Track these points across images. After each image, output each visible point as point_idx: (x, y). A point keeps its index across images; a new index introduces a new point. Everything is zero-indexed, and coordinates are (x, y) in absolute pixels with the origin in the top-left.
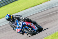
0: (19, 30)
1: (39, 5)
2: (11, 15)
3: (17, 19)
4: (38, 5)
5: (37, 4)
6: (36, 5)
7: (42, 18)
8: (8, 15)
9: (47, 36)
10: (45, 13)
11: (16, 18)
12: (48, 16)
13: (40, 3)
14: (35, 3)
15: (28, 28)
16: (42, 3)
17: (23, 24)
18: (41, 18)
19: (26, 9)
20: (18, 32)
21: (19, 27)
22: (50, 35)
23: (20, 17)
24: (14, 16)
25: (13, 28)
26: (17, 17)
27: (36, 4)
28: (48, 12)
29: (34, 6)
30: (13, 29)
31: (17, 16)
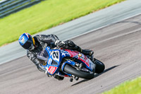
0: (53, 69)
2: (33, 36)
3: (46, 45)
4: (80, 17)
5: (78, 16)
6: (75, 18)
8: (24, 35)
11: (44, 42)
15: (74, 63)
16: (89, 13)
17: (63, 54)
20: (51, 73)
21: (53, 62)
22: (109, 89)
23: (53, 39)
24: (40, 38)
25: (37, 65)
26: (45, 39)
27: (75, 15)
29: (72, 20)
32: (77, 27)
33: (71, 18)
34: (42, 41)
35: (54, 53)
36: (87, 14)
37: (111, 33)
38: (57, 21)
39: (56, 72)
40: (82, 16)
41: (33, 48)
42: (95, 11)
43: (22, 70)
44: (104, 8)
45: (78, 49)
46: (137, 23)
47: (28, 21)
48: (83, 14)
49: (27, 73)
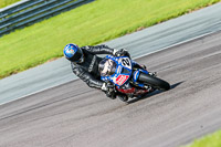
5: (166, 17)
7: (184, 68)
9: (205, 134)
10: (195, 51)
12: (206, 63)
13: (178, 12)
14: (157, 13)
16: (183, 13)
18: (179, 70)
19: (125, 33)
27: (160, 17)
28: (207, 47)
29: (156, 23)
32: (164, 34)
33: (155, 20)
36: (180, 15)
38: (134, 24)
40: (173, 17)
42: (193, 10)
43: (77, 100)
44: (206, 6)
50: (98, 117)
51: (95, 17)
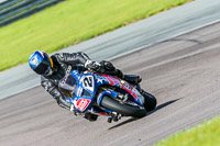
0: (84, 104)
1: (108, 34)
3: (70, 67)
4: (106, 32)
5: (103, 30)
13: (115, 25)
14: (93, 27)
15: (116, 94)
16: (120, 26)
17: (99, 80)
21: (85, 93)
24: (61, 58)
25: (57, 98)
29: (93, 37)
30: (59, 102)
31: (71, 55)
33: (91, 34)
34: (64, 62)
35: (86, 79)
36: (116, 28)
37: (156, 56)
39: (89, 108)
40: (109, 30)
41: (51, 72)
42: (130, 22)
43: (15, 115)
44: (144, 18)
45: (118, 75)
46: (195, 41)
47: (25, 38)
48: (111, 27)
49: (23, 120)
50: (35, 132)
51: (32, 31)
